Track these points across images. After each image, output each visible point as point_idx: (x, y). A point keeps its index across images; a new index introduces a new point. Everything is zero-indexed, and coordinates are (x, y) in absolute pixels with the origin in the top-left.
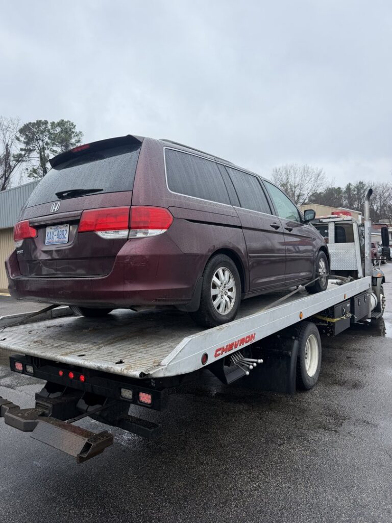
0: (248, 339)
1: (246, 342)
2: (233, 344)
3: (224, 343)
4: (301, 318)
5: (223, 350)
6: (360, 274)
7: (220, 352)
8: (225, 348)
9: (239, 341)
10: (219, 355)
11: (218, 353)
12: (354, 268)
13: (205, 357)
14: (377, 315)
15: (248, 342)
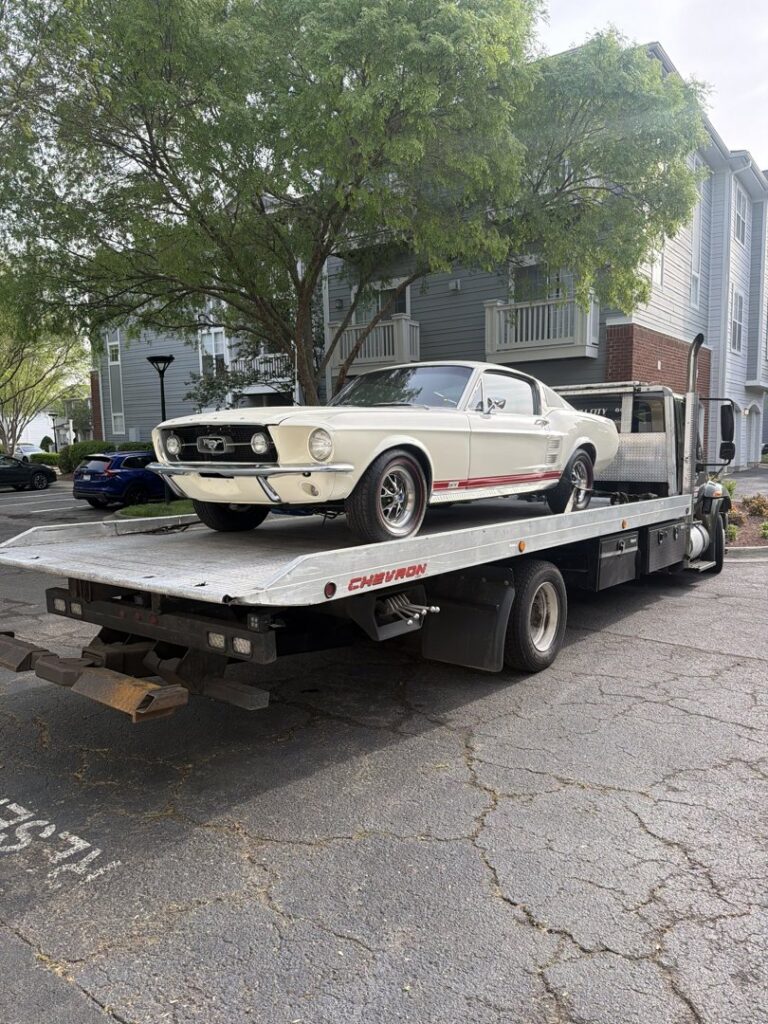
0: (411, 571)
1: (408, 576)
2: (383, 574)
3: (368, 572)
4: (521, 551)
5: (365, 582)
6: (673, 488)
7: (359, 584)
8: (368, 578)
9: (394, 572)
10: (357, 587)
11: (355, 584)
12: (661, 480)
13: (331, 588)
14: (704, 566)
15: (412, 575)
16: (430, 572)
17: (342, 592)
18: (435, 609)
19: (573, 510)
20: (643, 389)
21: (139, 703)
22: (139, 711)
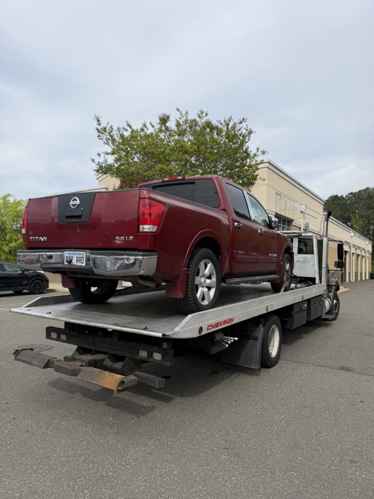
0: (229, 321)
2: (219, 323)
3: (213, 322)
4: (267, 311)
5: (213, 326)
6: (317, 281)
7: (210, 327)
9: (222, 321)
10: (210, 329)
11: (209, 328)
12: (312, 276)
13: (201, 329)
14: (330, 317)
15: (229, 323)
16: (235, 321)
17: (205, 332)
18: (236, 339)
19: (284, 291)
20: (303, 235)
21: (118, 384)
22: (118, 388)
